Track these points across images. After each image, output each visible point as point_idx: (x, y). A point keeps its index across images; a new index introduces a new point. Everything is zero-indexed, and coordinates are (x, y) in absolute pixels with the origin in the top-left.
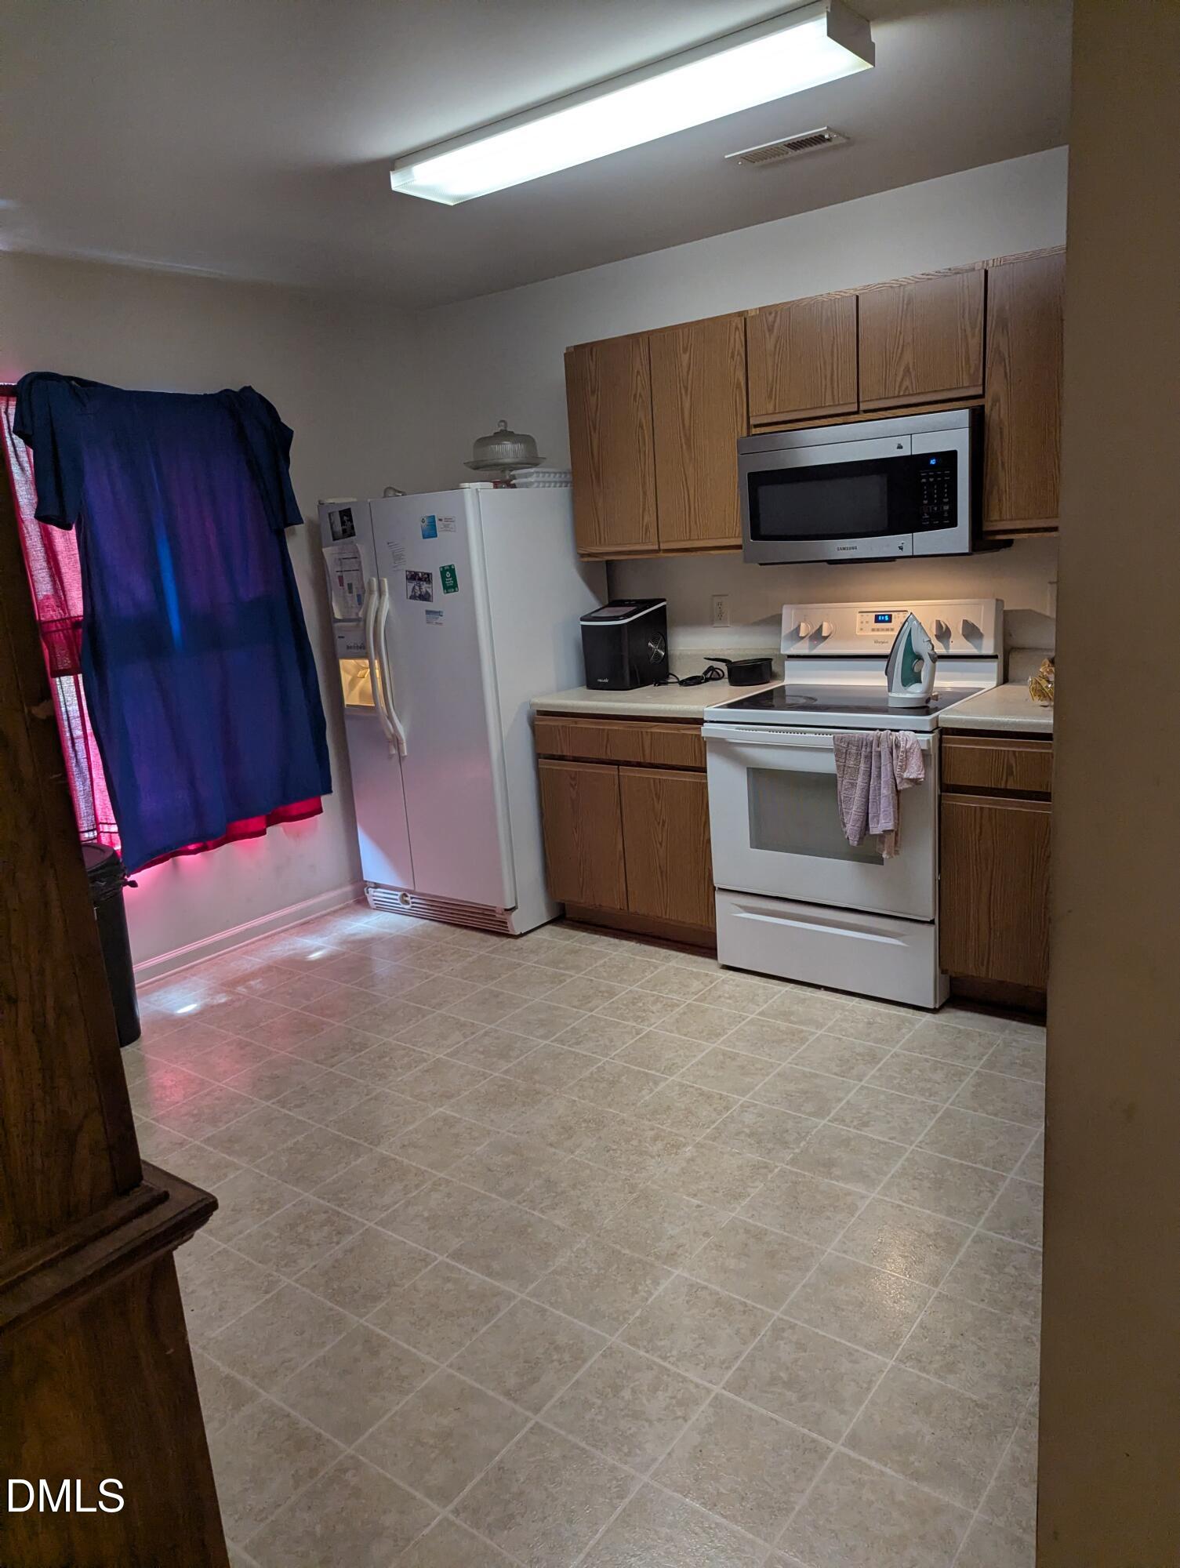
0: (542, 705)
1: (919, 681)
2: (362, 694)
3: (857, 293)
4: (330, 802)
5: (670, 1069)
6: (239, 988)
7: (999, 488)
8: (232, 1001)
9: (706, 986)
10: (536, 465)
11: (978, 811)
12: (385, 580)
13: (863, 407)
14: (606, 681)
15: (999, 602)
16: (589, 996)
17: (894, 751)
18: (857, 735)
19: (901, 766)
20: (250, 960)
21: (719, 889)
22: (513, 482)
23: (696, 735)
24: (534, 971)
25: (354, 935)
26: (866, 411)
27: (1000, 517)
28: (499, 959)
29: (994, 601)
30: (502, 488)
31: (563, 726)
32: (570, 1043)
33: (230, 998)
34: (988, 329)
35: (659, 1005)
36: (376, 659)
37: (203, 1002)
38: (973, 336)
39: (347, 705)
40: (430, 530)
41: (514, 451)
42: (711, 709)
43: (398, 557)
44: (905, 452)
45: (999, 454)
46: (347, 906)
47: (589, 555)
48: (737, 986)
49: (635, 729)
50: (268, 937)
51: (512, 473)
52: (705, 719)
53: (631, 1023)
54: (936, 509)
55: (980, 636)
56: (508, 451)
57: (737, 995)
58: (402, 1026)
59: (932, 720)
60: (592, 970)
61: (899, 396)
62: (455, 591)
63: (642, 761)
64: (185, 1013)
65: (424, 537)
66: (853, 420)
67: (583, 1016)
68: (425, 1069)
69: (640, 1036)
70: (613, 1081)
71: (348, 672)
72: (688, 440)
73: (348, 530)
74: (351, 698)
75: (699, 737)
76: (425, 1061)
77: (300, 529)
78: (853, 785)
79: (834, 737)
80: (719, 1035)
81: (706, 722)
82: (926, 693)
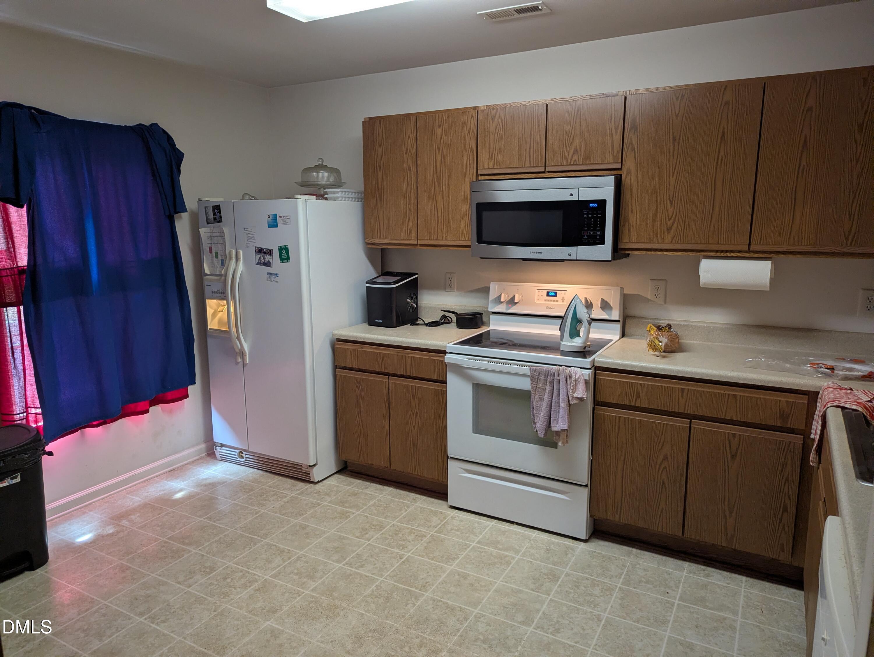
0: (340, 335)
1: (579, 335)
2: (220, 322)
3: (547, 102)
4: (194, 390)
5: (424, 587)
6: (123, 522)
7: (629, 223)
8: (118, 532)
9: (442, 521)
10: (339, 186)
11: (617, 418)
12: (241, 251)
13: (548, 169)
14: (381, 321)
15: (622, 289)
16: (366, 529)
17: (568, 380)
18: (545, 368)
19: (573, 390)
20: (133, 499)
21: (451, 457)
22: (326, 196)
23: (440, 360)
24: (329, 509)
25: (206, 479)
26: (549, 172)
27: (629, 240)
28: (305, 500)
29: (620, 288)
30: (320, 199)
31: (353, 349)
32: (356, 566)
33: (116, 530)
34: (625, 131)
35: (413, 536)
36: (231, 300)
37: (96, 533)
38: (616, 133)
39: (210, 329)
40: (274, 222)
41: (328, 177)
42: (451, 345)
43: (250, 238)
44: (575, 198)
45: (630, 205)
46: (201, 458)
47: (373, 244)
48: (462, 521)
49: (400, 354)
50: (145, 481)
51: (325, 191)
52: (447, 351)
53: (396, 550)
54: (592, 233)
55: (611, 308)
56: (323, 177)
57: (462, 528)
58: (240, 552)
59: (591, 362)
60: (366, 509)
61: (570, 165)
62: (288, 262)
63: (405, 374)
64: (83, 541)
65: (269, 227)
66: (541, 176)
67: (364, 544)
68: (257, 588)
69: (403, 560)
70: (388, 597)
71: (210, 307)
72: (439, 180)
73: (217, 219)
74: (212, 324)
75: (442, 362)
76: (257, 581)
77: (185, 215)
78: (542, 399)
79: (530, 369)
80: (454, 559)
81: (447, 353)
82: (584, 343)
